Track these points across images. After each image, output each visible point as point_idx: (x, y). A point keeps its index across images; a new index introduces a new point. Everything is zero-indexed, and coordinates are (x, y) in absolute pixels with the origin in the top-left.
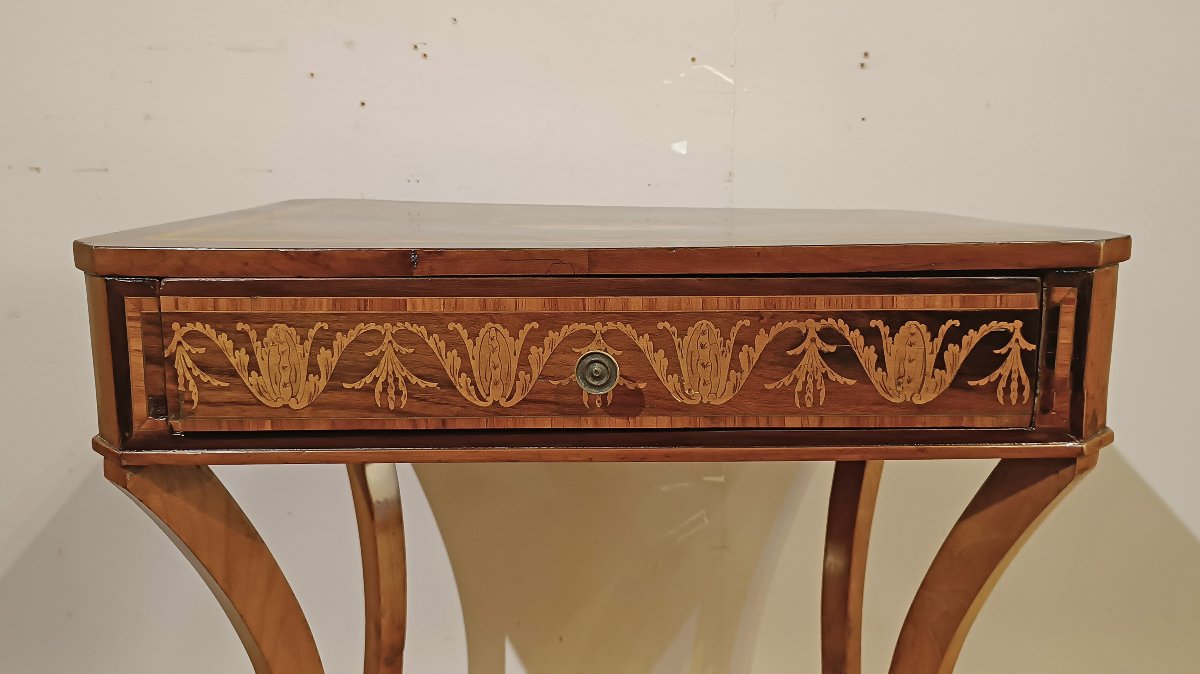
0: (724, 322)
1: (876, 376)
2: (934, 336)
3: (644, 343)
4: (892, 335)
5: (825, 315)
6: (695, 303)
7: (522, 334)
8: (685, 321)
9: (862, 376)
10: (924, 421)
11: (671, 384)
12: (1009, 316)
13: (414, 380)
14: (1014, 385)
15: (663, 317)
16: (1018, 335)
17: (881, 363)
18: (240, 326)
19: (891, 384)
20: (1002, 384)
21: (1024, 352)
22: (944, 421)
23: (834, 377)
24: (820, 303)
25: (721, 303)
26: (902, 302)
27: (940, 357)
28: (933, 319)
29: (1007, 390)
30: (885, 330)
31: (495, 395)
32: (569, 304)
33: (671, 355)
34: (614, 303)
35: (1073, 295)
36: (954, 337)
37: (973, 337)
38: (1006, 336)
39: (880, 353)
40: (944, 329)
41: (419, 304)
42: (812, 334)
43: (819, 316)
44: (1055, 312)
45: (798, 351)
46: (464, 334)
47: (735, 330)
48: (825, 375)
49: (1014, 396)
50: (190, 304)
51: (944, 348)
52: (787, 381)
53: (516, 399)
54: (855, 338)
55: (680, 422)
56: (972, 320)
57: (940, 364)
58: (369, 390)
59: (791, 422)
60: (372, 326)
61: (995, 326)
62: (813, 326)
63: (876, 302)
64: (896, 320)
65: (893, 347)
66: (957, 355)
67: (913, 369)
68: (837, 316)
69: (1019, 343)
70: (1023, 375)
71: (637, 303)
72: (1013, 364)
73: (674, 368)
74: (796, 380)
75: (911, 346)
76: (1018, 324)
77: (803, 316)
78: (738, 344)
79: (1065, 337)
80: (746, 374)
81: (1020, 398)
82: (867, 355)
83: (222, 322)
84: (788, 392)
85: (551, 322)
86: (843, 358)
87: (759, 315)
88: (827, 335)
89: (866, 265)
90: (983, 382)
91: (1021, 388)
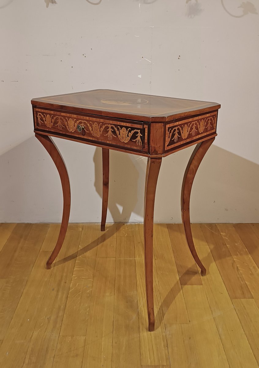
0: (99, 123)
1: (119, 136)
2: (127, 131)
3: (88, 125)
4: (121, 129)
5: (112, 124)
6: (94, 119)
7: (74, 121)
8: (94, 122)
9: (117, 136)
10: (126, 146)
11: (92, 132)
12: (138, 129)
13: (62, 126)
14: (139, 142)
15: (91, 121)
16: (139, 133)
17: (119, 134)
18: (44, 114)
19: (121, 138)
20: (137, 141)
21: (140, 136)
22: (129, 147)
23: (113, 135)
24: (111, 122)
25: (98, 120)
26: (122, 124)
27: (128, 134)
28: (127, 128)
29: (138, 143)
30: (120, 128)
31: (71, 130)
32: (79, 117)
33: (92, 127)
34: (85, 117)
35: (147, 127)
36: (130, 131)
37: (133, 132)
38: (137, 133)
39: (119, 132)
40: (128, 130)
41: (63, 114)
42: (110, 127)
43: (111, 124)
44: (144, 129)
45: (108, 130)
46: (67, 119)
47: (100, 125)
48: (112, 135)
49: (139, 144)
50: (39, 110)
51: (128, 133)
52: (107, 135)
53: (74, 131)
54: (116, 129)
55: (94, 139)
56: (133, 129)
57: (128, 136)
58: (57, 126)
59: (108, 142)
60: (58, 117)
61: (136, 130)
62: (110, 126)
63: (119, 123)
64: (122, 127)
65: (121, 131)
66: (131, 134)
67: (124, 136)
68: (113, 125)
69: (139, 135)
70: (141, 140)
71: (87, 118)
72: (139, 138)
73: (92, 130)
74: (108, 135)
75: (124, 132)
76: (139, 131)
77: (109, 124)
78: (100, 127)
79: (146, 134)
80: (102, 133)
81: (140, 145)
82: (117, 132)
83: (43, 113)
84: (107, 137)
85: (77, 119)
86: (114, 132)
87: (103, 123)
88: (112, 128)
89: (117, 116)
90: (134, 140)
91: (140, 143)
